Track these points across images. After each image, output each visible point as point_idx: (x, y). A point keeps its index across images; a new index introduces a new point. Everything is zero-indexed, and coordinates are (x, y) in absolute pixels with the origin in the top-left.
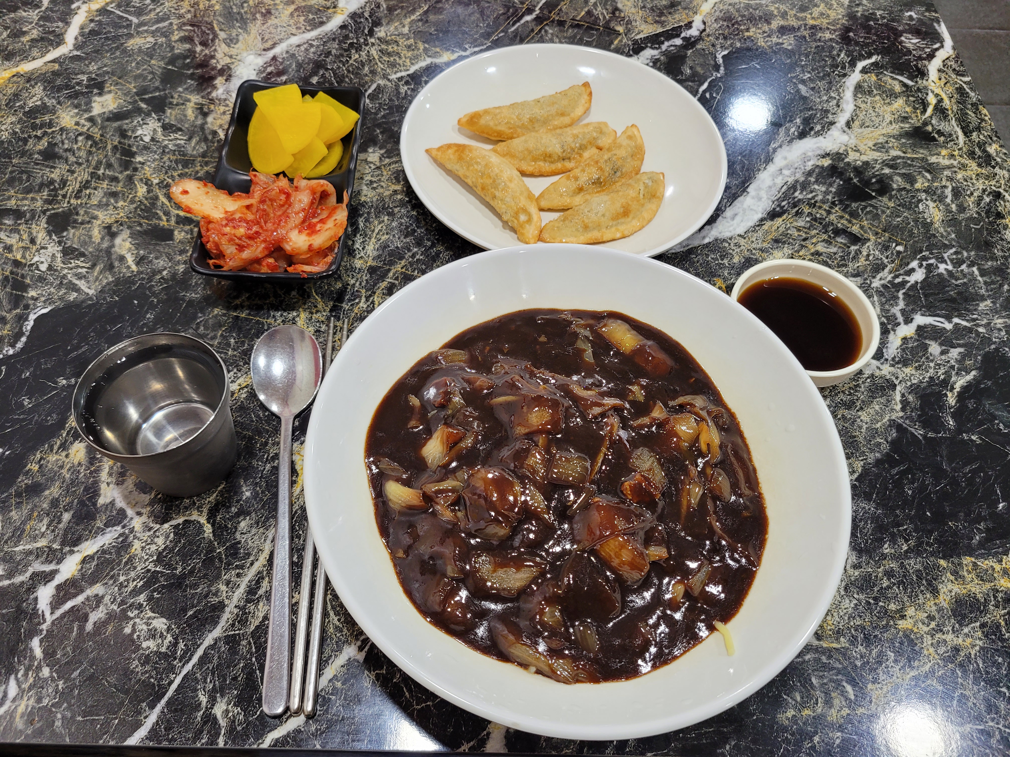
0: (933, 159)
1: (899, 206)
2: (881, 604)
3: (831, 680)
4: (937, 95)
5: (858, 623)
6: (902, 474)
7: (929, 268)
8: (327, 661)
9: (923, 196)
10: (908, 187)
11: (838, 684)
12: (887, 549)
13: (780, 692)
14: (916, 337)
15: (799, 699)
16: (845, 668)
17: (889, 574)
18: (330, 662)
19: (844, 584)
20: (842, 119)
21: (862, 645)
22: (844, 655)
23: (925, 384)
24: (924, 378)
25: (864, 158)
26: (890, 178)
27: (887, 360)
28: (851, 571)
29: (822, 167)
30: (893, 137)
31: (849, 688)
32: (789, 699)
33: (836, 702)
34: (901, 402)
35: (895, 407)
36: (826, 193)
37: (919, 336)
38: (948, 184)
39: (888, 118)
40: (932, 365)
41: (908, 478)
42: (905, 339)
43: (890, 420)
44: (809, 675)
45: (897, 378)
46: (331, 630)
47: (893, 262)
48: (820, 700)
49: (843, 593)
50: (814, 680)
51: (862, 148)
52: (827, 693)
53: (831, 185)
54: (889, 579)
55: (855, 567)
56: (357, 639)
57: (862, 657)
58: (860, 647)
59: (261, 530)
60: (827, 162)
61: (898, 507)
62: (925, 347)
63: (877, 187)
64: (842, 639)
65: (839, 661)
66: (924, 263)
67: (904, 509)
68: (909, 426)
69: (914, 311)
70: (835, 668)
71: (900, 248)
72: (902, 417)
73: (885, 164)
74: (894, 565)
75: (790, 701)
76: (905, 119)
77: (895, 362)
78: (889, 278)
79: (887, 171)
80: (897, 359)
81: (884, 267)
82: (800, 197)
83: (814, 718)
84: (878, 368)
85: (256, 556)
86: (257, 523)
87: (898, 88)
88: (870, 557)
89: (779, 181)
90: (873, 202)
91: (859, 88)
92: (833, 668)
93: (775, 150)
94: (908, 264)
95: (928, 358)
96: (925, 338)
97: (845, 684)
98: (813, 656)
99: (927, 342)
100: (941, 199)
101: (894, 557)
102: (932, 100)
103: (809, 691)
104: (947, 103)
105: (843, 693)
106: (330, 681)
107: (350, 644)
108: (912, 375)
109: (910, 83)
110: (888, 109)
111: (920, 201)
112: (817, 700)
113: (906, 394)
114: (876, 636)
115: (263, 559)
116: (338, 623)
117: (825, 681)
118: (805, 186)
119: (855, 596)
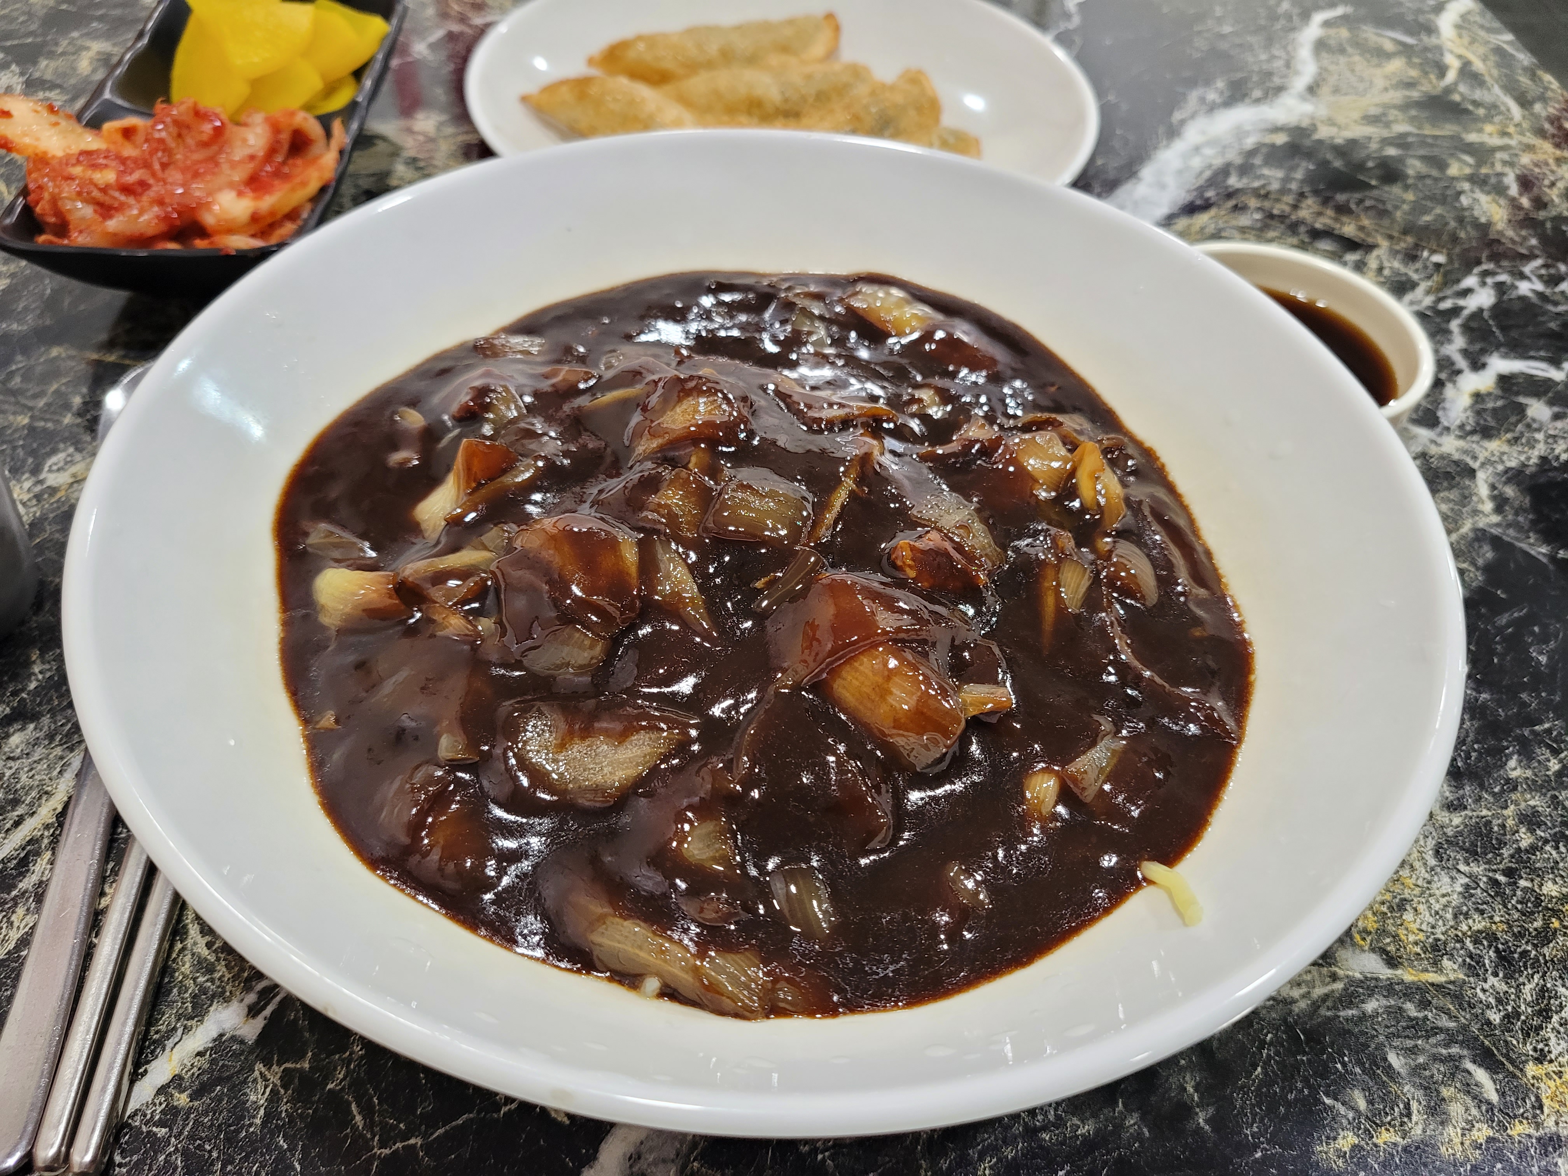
0: (1472, 137)
1: (1423, 199)
2: (1523, 883)
3: (1435, 1058)
4: (1460, 57)
5: (1478, 927)
6: (1521, 625)
7: (1500, 287)
8: (160, 1044)
9: (1466, 186)
10: (1435, 173)
11: (1454, 1065)
12: (1514, 769)
13: (1314, 1091)
14: (1499, 392)
15: (1362, 1104)
16: (1465, 1028)
17: (1531, 820)
18: (169, 1044)
19: (1431, 843)
20: (1300, 83)
21: (1495, 974)
22: (1457, 997)
23: (1533, 469)
24: (1529, 458)
25: (1349, 134)
26: (1400, 160)
27: (1448, 429)
28: (1444, 817)
29: (1273, 146)
30: (1395, 107)
31: (1481, 1075)
32: (1339, 1106)
33: (1456, 1110)
34: (1493, 498)
35: (1480, 507)
36: (1286, 180)
37: (1503, 389)
38: (1507, 170)
39: (1380, 83)
40: (1540, 436)
41: (1533, 633)
42: (1478, 397)
43: (1476, 530)
44: (1380, 1047)
45: (1475, 458)
46: (186, 968)
47: (1429, 277)
48: (1414, 1106)
49: (1432, 862)
50: (1395, 1060)
51: (1341, 119)
52: (1429, 1089)
53: (1293, 169)
54: (1532, 831)
55: (1452, 807)
56: (248, 989)
57: (1499, 1001)
58: (1492, 980)
59: (58, 751)
60: (1281, 139)
61: (1524, 687)
62: (1521, 410)
63: (1378, 172)
64: (1446, 963)
65: (1448, 1013)
66: (1489, 280)
67: (1538, 691)
68: (1517, 539)
69: (1483, 351)
70: (1441, 1030)
71: (1439, 258)
72: (1498, 525)
73: (1386, 142)
74: (1536, 801)
75: (1342, 1110)
76: (1410, 85)
77: (1464, 432)
78: (1428, 301)
79: (1392, 151)
80: (1468, 428)
81: (1413, 285)
82: (1239, 185)
83: (1405, 1149)
84: (1433, 442)
85: (32, 805)
86: (51, 737)
87: (1389, 46)
88: (1482, 786)
89: (1197, 163)
90: (1375, 193)
91: (1321, 46)
92: (1436, 1030)
93: (1183, 122)
94: (1458, 281)
95: (1529, 426)
96: (1518, 394)
97: (1469, 1065)
98: (1384, 1002)
99: (1522, 400)
100: (1500, 190)
101: (1534, 786)
102: (1453, 63)
103: (1384, 1085)
104: (1478, 65)
105: (1470, 1089)
106: (162, 1090)
107: (227, 1001)
108: (1503, 453)
109: (1409, 40)
110: (1378, 72)
111: (1460, 193)
112: (1407, 1106)
113: (1500, 486)
114: (1524, 954)
115: (46, 812)
116: (205, 952)
117: (1421, 1060)
118: (1245, 169)
119: (1462, 867)
